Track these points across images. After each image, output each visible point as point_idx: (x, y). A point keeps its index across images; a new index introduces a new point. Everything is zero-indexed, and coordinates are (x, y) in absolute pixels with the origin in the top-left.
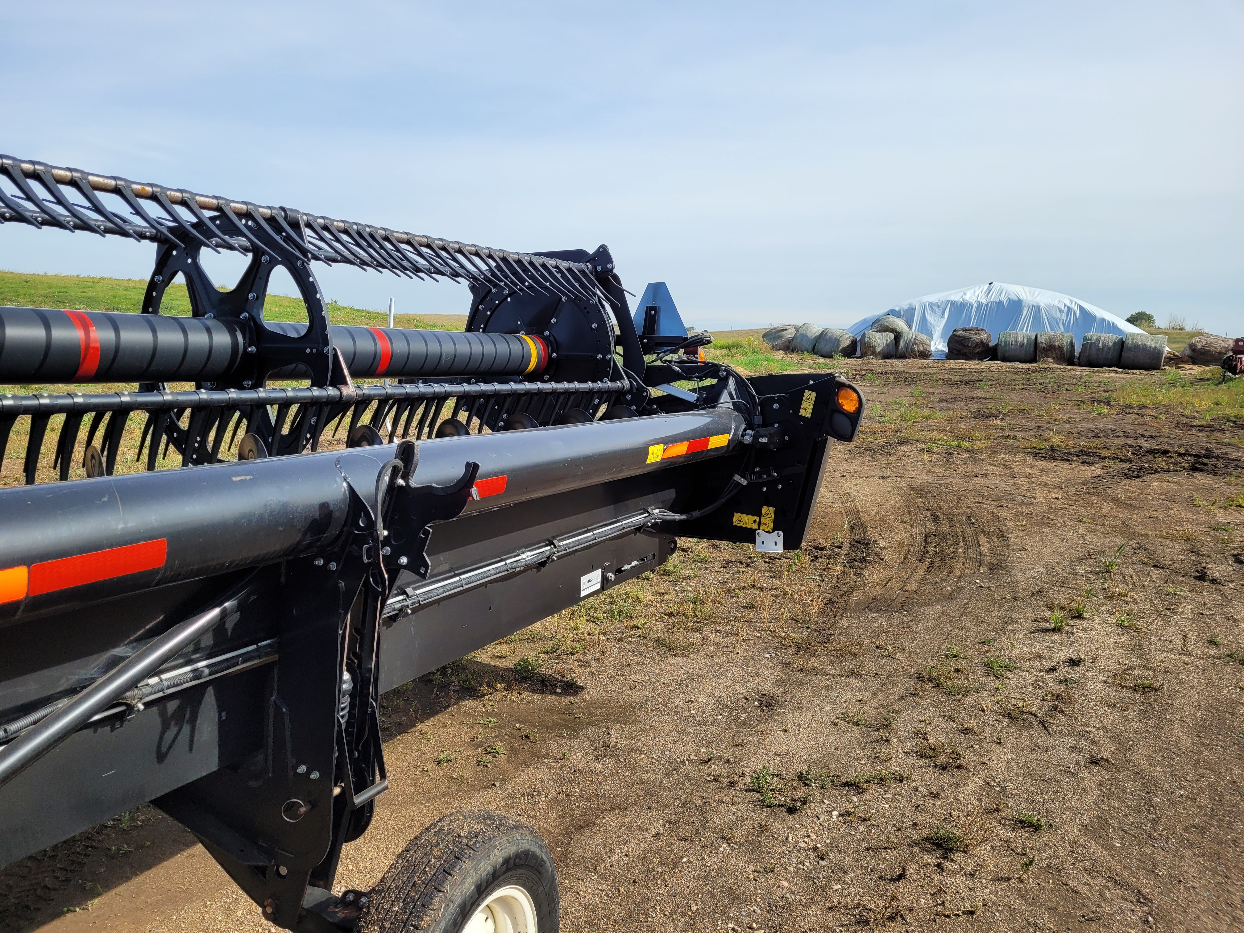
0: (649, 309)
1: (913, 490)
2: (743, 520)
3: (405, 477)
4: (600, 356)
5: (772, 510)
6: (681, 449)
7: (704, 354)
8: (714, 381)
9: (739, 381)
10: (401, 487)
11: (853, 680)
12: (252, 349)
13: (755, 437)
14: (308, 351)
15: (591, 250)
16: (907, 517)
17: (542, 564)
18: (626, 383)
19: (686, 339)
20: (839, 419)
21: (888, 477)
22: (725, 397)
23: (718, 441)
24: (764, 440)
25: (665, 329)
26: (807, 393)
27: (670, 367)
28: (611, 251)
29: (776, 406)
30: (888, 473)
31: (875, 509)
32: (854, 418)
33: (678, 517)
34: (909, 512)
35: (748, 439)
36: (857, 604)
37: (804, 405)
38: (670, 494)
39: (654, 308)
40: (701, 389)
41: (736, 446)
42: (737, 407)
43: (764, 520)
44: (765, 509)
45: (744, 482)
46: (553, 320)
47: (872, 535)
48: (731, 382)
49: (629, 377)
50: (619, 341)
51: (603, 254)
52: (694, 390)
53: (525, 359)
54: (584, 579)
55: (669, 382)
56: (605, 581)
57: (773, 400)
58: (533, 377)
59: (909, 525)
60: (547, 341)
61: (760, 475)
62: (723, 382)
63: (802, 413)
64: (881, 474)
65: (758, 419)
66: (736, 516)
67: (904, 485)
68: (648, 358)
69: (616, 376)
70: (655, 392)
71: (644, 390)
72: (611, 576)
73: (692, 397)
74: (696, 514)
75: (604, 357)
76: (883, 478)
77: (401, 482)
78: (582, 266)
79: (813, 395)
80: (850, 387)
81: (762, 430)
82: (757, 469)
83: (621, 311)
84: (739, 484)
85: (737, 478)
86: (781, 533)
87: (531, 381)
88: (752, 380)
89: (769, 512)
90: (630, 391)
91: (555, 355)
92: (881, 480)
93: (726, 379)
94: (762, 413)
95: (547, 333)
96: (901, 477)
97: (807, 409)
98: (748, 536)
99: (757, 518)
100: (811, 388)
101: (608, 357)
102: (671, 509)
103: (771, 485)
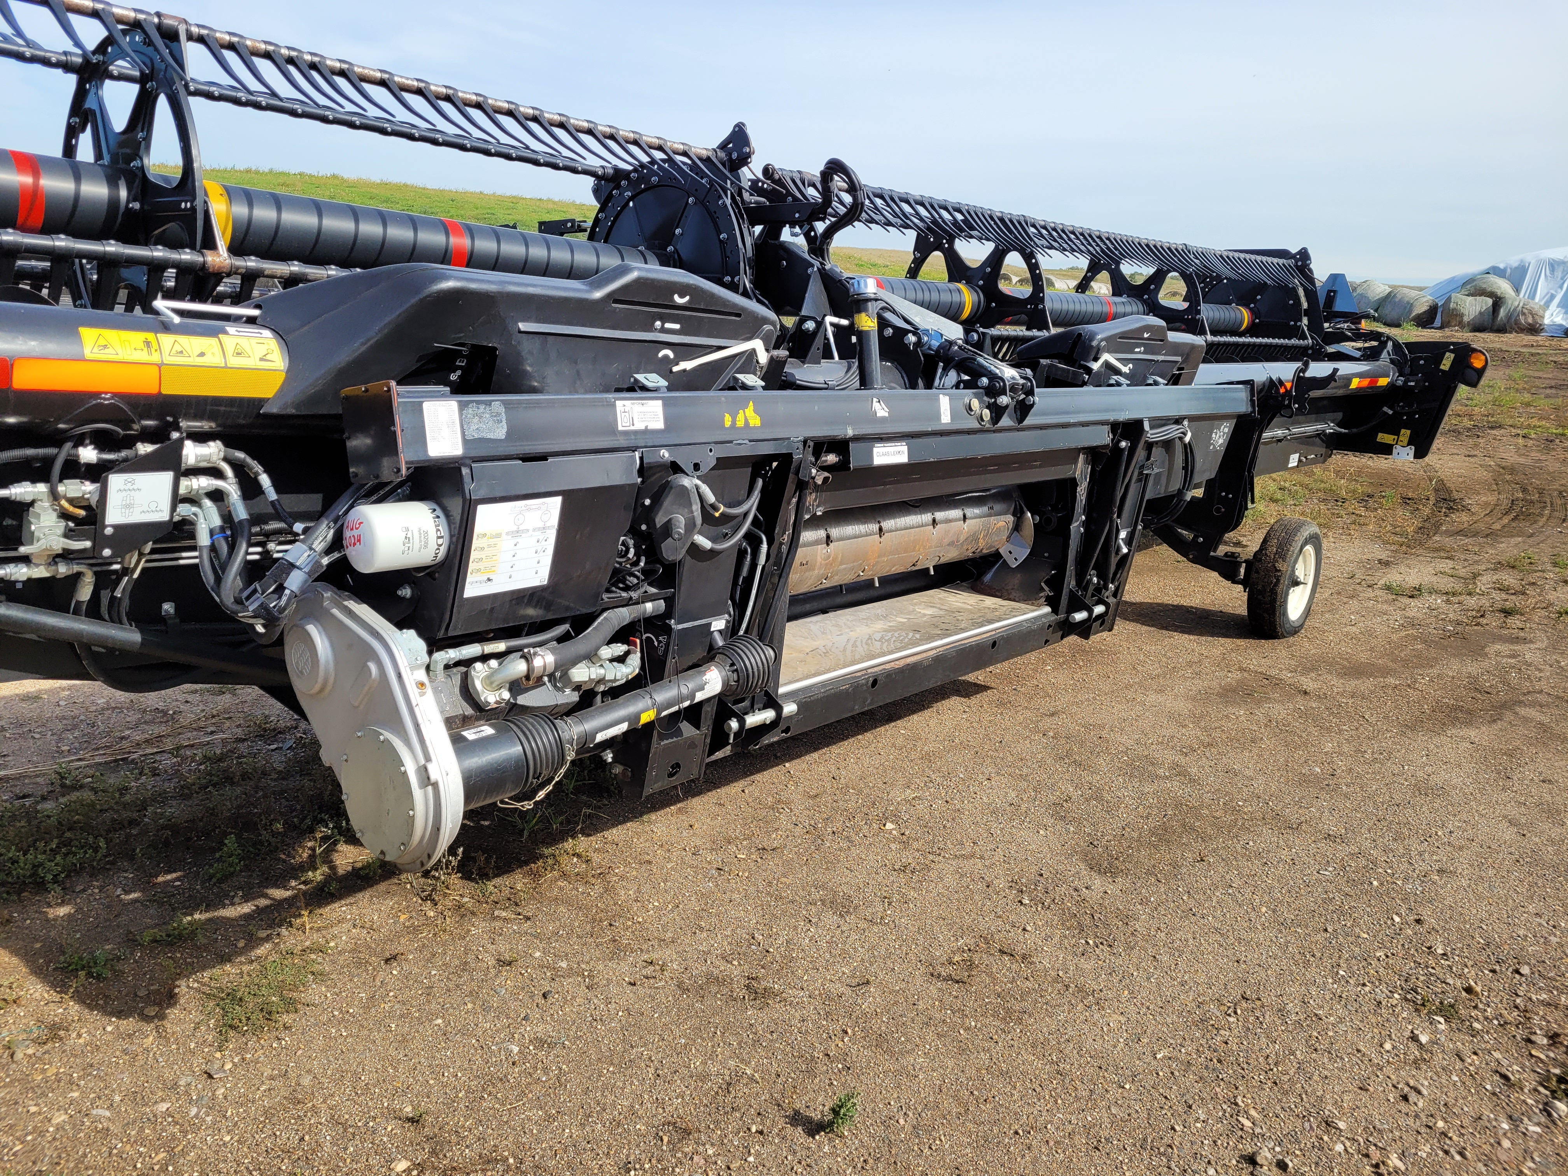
0: (1329, 291)
2: (1384, 438)
3: (1304, 373)
4: (1292, 323)
5: (1409, 432)
6: (1366, 382)
7: (1365, 325)
8: (1375, 343)
9: (1397, 346)
13: (1405, 382)
15: (1294, 250)
17: (1280, 441)
18: (1310, 341)
19: (1357, 314)
20: (1469, 372)
21: (1475, 456)
22: (1384, 354)
23: (1383, 382)
24: (1412, 384)
25: (1340, 306)
26: (1448, 354)
27: (1343, 333)
28: (1310, 251)
29: (1422, 362)
30: (1475, 453)
31: (1460, 480)
32: (1480, 372)
33: (1343, 430)
35: (1400, 383)
36: (1446, 531)
37: (1444, 362)
38: (1339, 416)
39: (1335, 292)
40: (1365, 348)
41: (1392, 386)
42: (1392, 361)
43: (1400, 439)
44: (1403, 431)
45: (1390, 412)
46: (1259, 297)
47: (1456, 495)
48: (1390, 344)
49: (1312, 338)
50: (1307, 312)
51: (1304, 255)
52: (1359, 349)
53: (1240, 322)
54: (1292, 456)
55: (1339, 342)
56: (1300, 461)
57: (1421, 358)
58: (1241, 335)
60: (1251, 310)
61: (1403, 407)
62: (1383, 345)
63: (1442, 367)
64: (1467, 453)
65: (1407, 370)
66: (1380, 435)
67: (1493, 463)
68: (1326, 325)
69: (1304, 337)
70: (1331, 349)
71: (1322, 347)
72: (1304, 460)
73: (1358, 354)
74: (1355, 430)
75: (1296, 323)
76: (1469, 456)
77: (1301, 375)
78: (1289, 261)
79: (1453, 356)
80: (1480, 351)
81: (1411, 378)
82: (1401, 404)
83: (1310, 293)
84: (1386, 413)
85: (1385, 409)
86: (1413, 447)
88: (1407, 344)
89: (1406, 433)
90: (1312, 348)
91: (1259, 319)
92: (1467, 458)
93: (1386, 343)
94: (1410, 366)
95: (1252, 305)
96: (1489, 457)
97: (1446, 364)
98: (1387, 450)
99: (1396, 437)
100: (1451, 351)
101: (1299, 324)
102: (1338, 425)
103: (1410, 415)
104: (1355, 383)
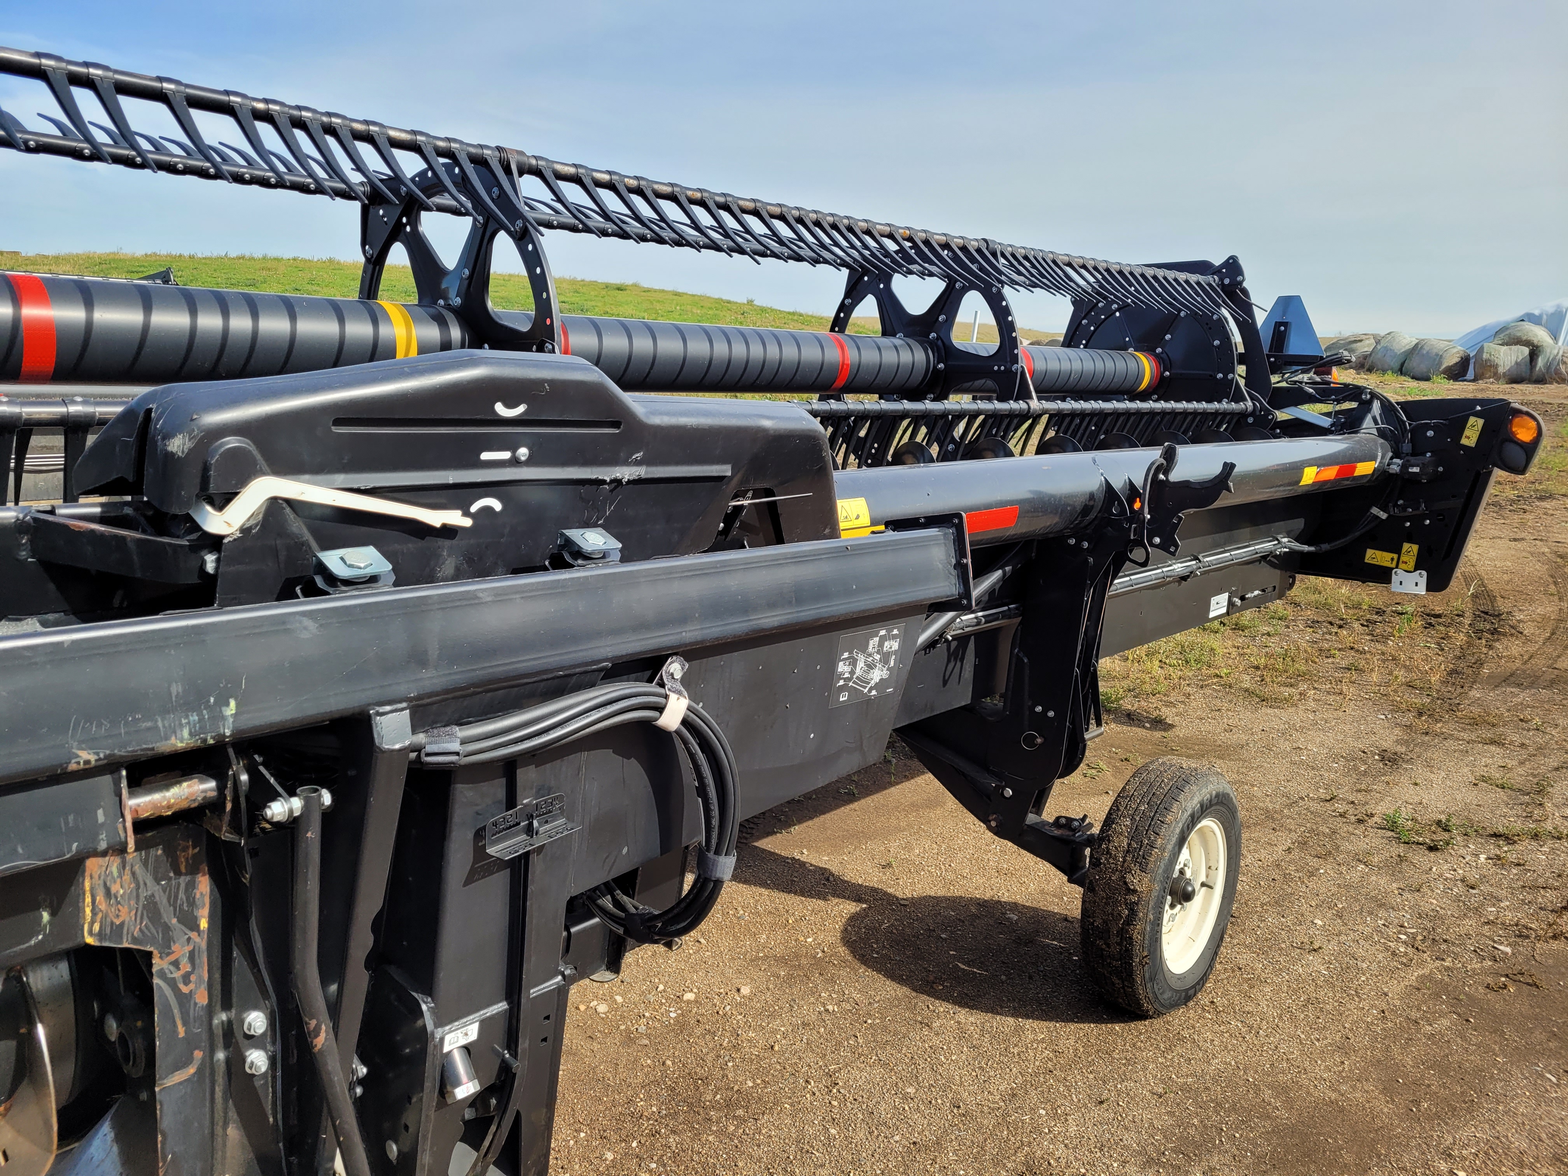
0: (1278, 324)
1: (1561, 557)
2: (1375, 557)
3: (1166, 473)
4: (1220, 376)
5: (1415, 548)
6: (1330, 473)
7: (1340, 376)
8: (1354, 405)
9: (1387, 406)
10: (1162, 481)
11: (1493, 748)
12: (941, 366)
13: (1404, 467)
14: (996, 368)
15: (1217, 261)
16: (1552, 588)
17: (1184, 578)
18: (1249, 403)
19: (1322, 358)
20: (1510, 449)
21: (1523, 539)
22: (1368, 422)
23: (1365, 469)
24: (1416, 470)
25: (1295, 347)
26: (1472, 420)
27: (1301, 389)
28: (1242, 262)
29: (1430, 433)
30: (1523, 535)
31: (1506, 577)
32: (1530, 449)
33: (1306, 548)
34: (1556, 583)
35: (1395, 468)
36: (1490, 676)
37: (1467, 432)
38: (1299, 524)
39: (1286, 324)
40: (1337, 413)
41: (1382, 477)
42: (1381, 433)
43: (1403, 558)
44: (1406, 546)
45: (1383, 516)
46: (1168, 337)
47: (1502, 606)
48: (1376, 406)
49: (1253, 398)
50: (1242, 359)
51: (1232, 267)
52: (1328, 414)
53: (1139, 377)
54: (1214, 600)
55: (1296, 404)
56: (1231, 604)
57: (1428, 427)
58: (1144, 396)
59: (1556, 597)
60: (1158, 357)
61: (1404, 508)
62: (1366, 406)
63: (1464, 441)
64: (1513, 536)
65: (1407, 447)
66: (1370, 552)
67: (1547, 550)
68: (1274, 378)
69: (1238, 397)
70: (1282, 415)
71: (1269, 412)
72: (1238, 602)
73: (1326, 422)
74: (1325, 547)
75: (1225, 376)
76: (1515, 540)
77: (1162, 477)
78: (1210, 278)
79: (1481, 422)
80: (1528, 414)
81: (1413, 460)
82: (1400, 502)
83: (1247, 328)
84: (1378, 517)
85: (1375, 511)
86: (1424, 573)
87: (1143, 400)
88: (1405, 405)
89: (1410, 550)
90: (1253, 414)
91: (1167, 373)
92: (1513, 543)
93: (1369, 403)
94: (1412, 441)
95: (1159, 350)
96: (1541, 540)
97: (1471, 436)
98: (1382, 576)
99: (1395, 556)
100: (1478, 415)
101: (1230, 376)
102: (1298, 539)
103: (1417, 520)
104: (1309, 476)
